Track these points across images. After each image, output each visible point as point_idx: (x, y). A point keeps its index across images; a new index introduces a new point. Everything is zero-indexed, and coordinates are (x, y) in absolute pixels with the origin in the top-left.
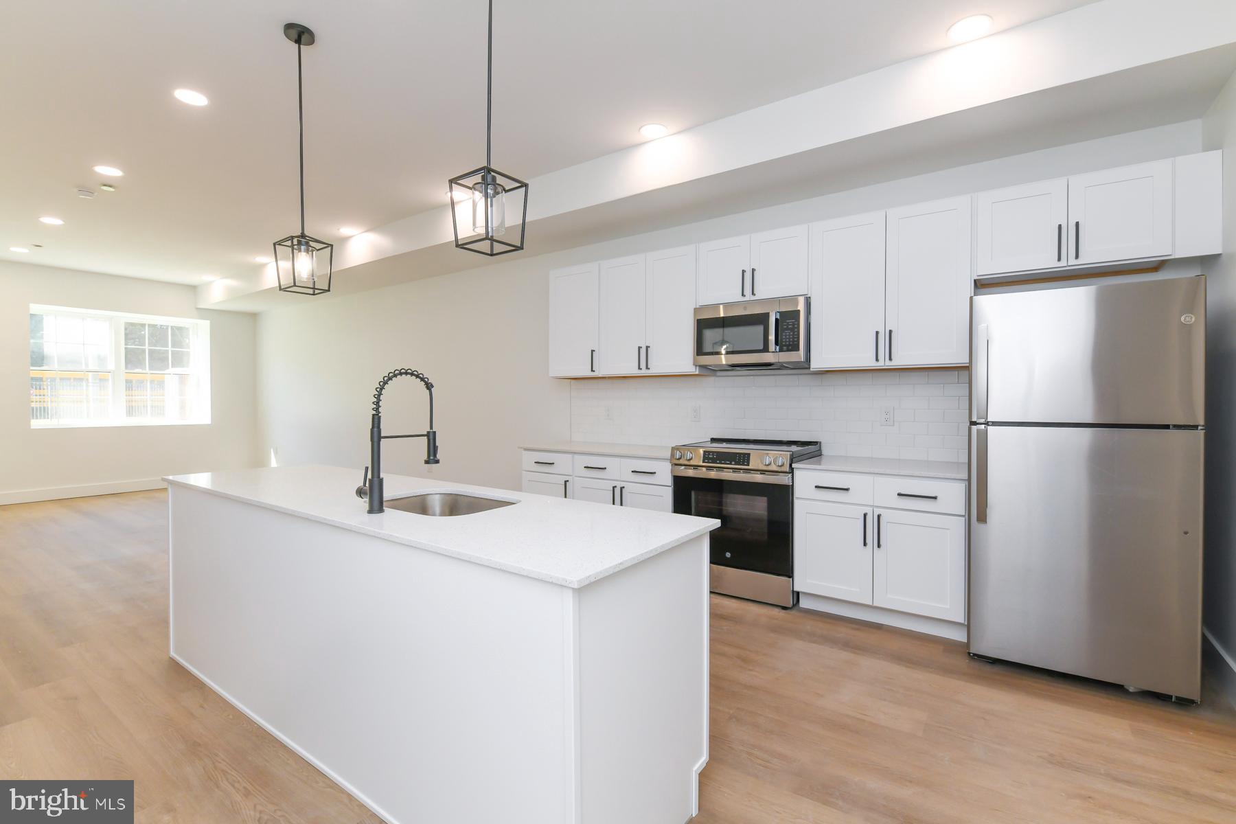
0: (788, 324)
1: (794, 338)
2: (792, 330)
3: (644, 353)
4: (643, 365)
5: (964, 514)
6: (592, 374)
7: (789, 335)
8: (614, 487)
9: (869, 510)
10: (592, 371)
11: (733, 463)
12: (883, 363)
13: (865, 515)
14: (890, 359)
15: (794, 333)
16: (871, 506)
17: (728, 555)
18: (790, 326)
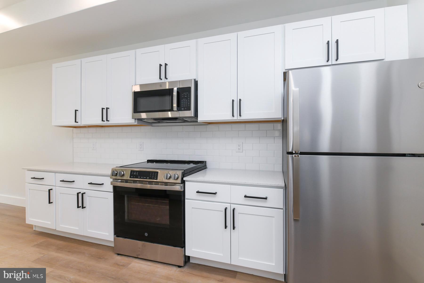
0: (184, 95)
1: (187, 103)
2: (187, 98)
3: (105, 112)
4: (105, 119)
5: (282, 208)
6: (76, 124)
7: (185, 101)
8: (78, 194)
9: (228, 206)
10: (76, 122)
11: (148, 178)
12: (236, 118)
13: (226, 209)
14: (240, 115)
15: (187, 100)
16: (230, 203)
17: (146, 234)
18: (185, 96)
